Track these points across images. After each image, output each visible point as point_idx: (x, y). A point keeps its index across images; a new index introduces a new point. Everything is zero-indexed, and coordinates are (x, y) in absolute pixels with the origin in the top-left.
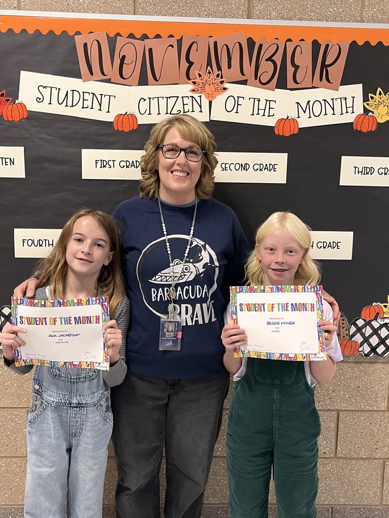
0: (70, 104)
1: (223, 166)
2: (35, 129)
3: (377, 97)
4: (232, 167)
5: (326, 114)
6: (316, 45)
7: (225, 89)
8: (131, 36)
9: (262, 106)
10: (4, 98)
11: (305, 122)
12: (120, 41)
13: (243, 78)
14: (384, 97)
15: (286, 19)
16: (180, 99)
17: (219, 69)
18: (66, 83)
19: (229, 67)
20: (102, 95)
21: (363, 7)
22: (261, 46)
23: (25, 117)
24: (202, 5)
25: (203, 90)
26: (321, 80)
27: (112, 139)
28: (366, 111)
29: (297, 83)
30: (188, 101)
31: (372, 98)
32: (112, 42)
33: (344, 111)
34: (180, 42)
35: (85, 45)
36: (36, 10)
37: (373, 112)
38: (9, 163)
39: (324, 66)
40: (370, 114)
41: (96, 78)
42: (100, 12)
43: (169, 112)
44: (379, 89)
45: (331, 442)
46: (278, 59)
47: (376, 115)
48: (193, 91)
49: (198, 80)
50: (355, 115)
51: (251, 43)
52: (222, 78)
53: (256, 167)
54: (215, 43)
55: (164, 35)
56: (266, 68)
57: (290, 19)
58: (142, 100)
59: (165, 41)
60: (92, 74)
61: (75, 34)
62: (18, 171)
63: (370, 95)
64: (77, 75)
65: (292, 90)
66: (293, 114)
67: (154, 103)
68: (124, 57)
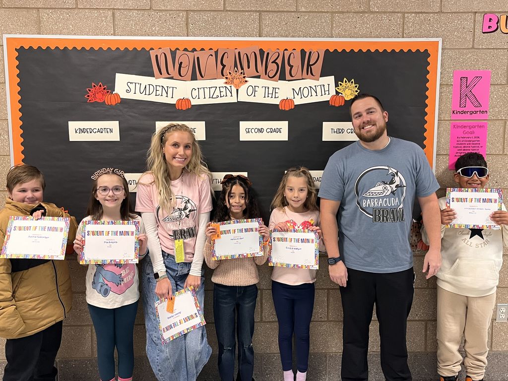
0: (147, 93)
1: (247, 130)
2: (126, 110)
3: (344, 84)
4: (253, 131)
5: (311, 96)
6: (303, 52)
7: (246, 81)
8: (185, 50)
9: (270, 92)
10: (106, 91)
11: (298, 101)
12: (178, 53)
13: (258, 74)
14: (349, 84)
15: (284, 37)
16: (218, 89)
17: (242, 69)
18: (145, 80)
19: (249, 67)
20: (168, 87)
21: (332, 28)
22: (268, 54)
23: (119, 102)
24: (230, 29)
25: (232, 82)
26: (307, 74)
27: (175, 115)
28: (337, 93)
29: (292, 76)
30: (223, 90)
31: (341, 84)
32: (173, 54)
33: (323, 93)
34: (216, 53)
35: (157, 56)
36: (125, 35)
37: (342, 94)
38: (109, 132)
39: (309, 65)
40: (340, 95)
41: (164, 77)
42: (166, 36)
43: (211, 97)
44: (345, 79)
45: (325, 310)
46: (279, 61)
47: (344, 95)
48: (226, 83)
49: (229, 76)
50: (330, 96)
51: (261, 51)
52: (244, 74)
53: (268, 130)
54: (239, 53)
55: (207, 48)
56: (272, 67)
57: (287, 36)
58: (194, 90)
59: (208, 52)
60: (161, 74)
61: (150, 50)
62: (115, 136)
63: (339, 83)
64: (152, 75)
65: (289, 81)
66: (291, 97)
67: (201, 91)
68: (181, 63)
